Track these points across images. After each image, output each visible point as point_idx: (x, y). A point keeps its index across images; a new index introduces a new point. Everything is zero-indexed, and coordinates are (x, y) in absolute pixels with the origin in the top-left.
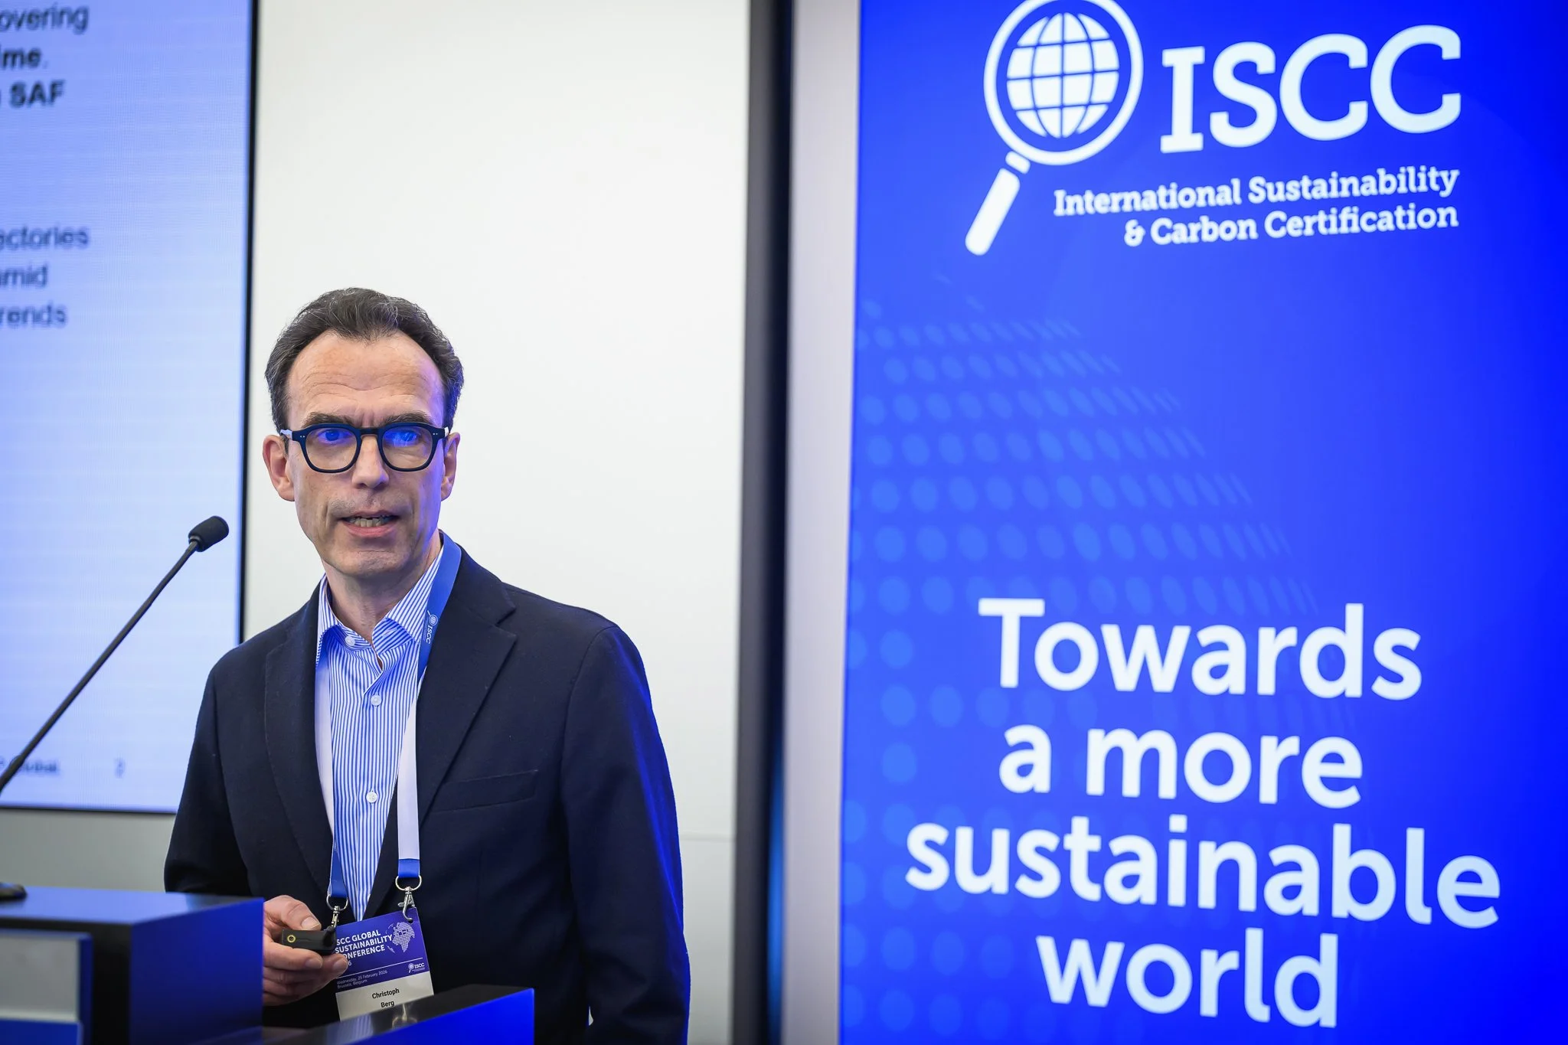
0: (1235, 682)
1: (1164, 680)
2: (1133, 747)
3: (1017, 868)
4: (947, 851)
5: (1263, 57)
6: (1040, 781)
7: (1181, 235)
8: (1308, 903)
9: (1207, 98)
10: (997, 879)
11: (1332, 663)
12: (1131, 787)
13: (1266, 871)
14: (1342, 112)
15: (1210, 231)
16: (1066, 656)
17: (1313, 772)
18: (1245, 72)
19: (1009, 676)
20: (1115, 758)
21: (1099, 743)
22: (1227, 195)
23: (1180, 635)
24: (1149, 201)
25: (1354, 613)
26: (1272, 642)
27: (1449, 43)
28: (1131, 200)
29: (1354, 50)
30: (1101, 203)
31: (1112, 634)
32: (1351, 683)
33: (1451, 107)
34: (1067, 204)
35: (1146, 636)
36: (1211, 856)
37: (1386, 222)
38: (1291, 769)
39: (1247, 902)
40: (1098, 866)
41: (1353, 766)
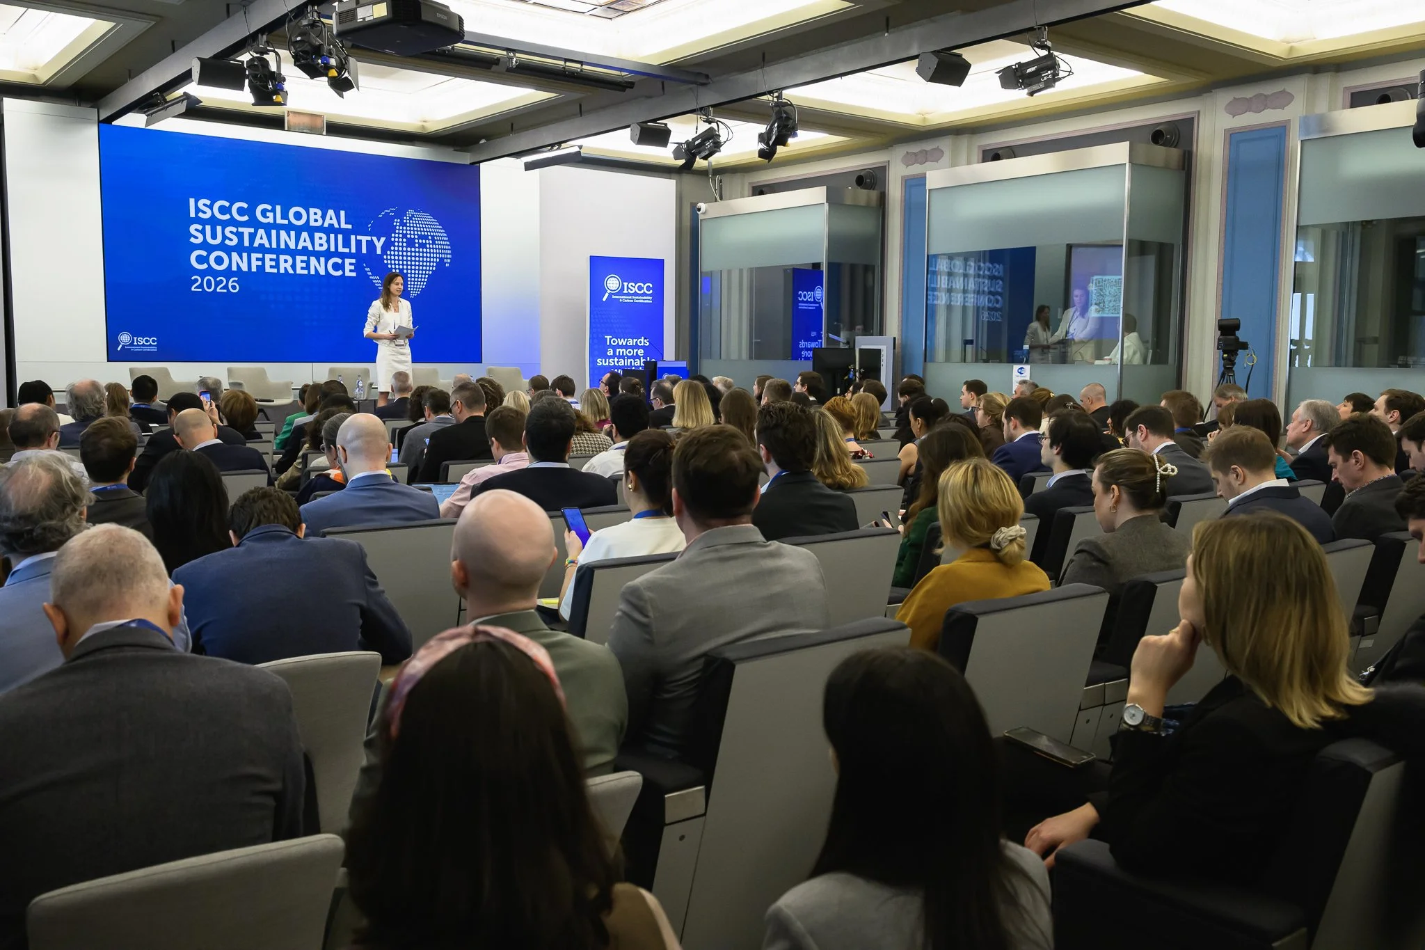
0: (631, 344)
1: (624, 344)
2: (621, 351)
3: (609, 363)
4: (602, 361)
5: (634, 285)
6: (612, 354)
7: (626, 301)
8: (639, 365)
9: (628, 288)
10: (607, 364)
11: (641, 342)
12: (621, 354)
13: (635, 362)
14: (640, 290)
15: (628, 301)
16: (614, 342)
17: (639, 352)
18: (632, 286)
19: (608, 344)
20: (619, 352)
21: (618, 350)
22: (630, 297)
23: (626, 340)
24: (622, 297)
25: (643, 338)
26: (635, 340)
27: (651, 285)
28: (621, 297)
29: (642, 285)
30: (617, 297)
31: (619, 339)
32: (642, 344)
33: (651, 292)
34: (614, 297)
35: (622, 340)
36: (629, 361)
37: (645, 301)
38: (637, 352)
39: (633, 365)
40: (618, 362)
41: (643, 352)
